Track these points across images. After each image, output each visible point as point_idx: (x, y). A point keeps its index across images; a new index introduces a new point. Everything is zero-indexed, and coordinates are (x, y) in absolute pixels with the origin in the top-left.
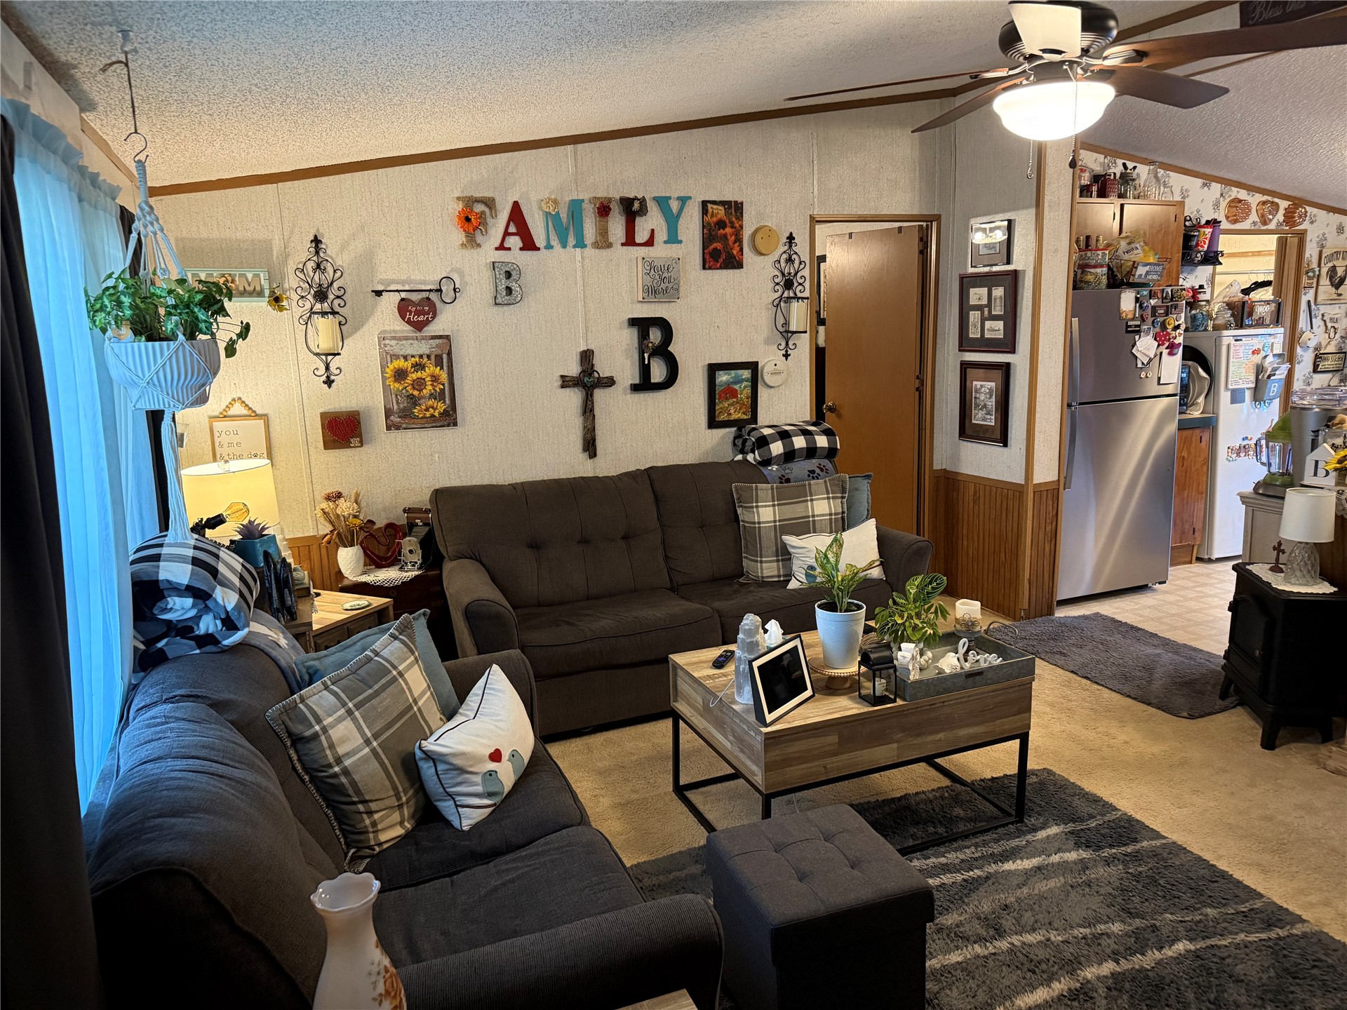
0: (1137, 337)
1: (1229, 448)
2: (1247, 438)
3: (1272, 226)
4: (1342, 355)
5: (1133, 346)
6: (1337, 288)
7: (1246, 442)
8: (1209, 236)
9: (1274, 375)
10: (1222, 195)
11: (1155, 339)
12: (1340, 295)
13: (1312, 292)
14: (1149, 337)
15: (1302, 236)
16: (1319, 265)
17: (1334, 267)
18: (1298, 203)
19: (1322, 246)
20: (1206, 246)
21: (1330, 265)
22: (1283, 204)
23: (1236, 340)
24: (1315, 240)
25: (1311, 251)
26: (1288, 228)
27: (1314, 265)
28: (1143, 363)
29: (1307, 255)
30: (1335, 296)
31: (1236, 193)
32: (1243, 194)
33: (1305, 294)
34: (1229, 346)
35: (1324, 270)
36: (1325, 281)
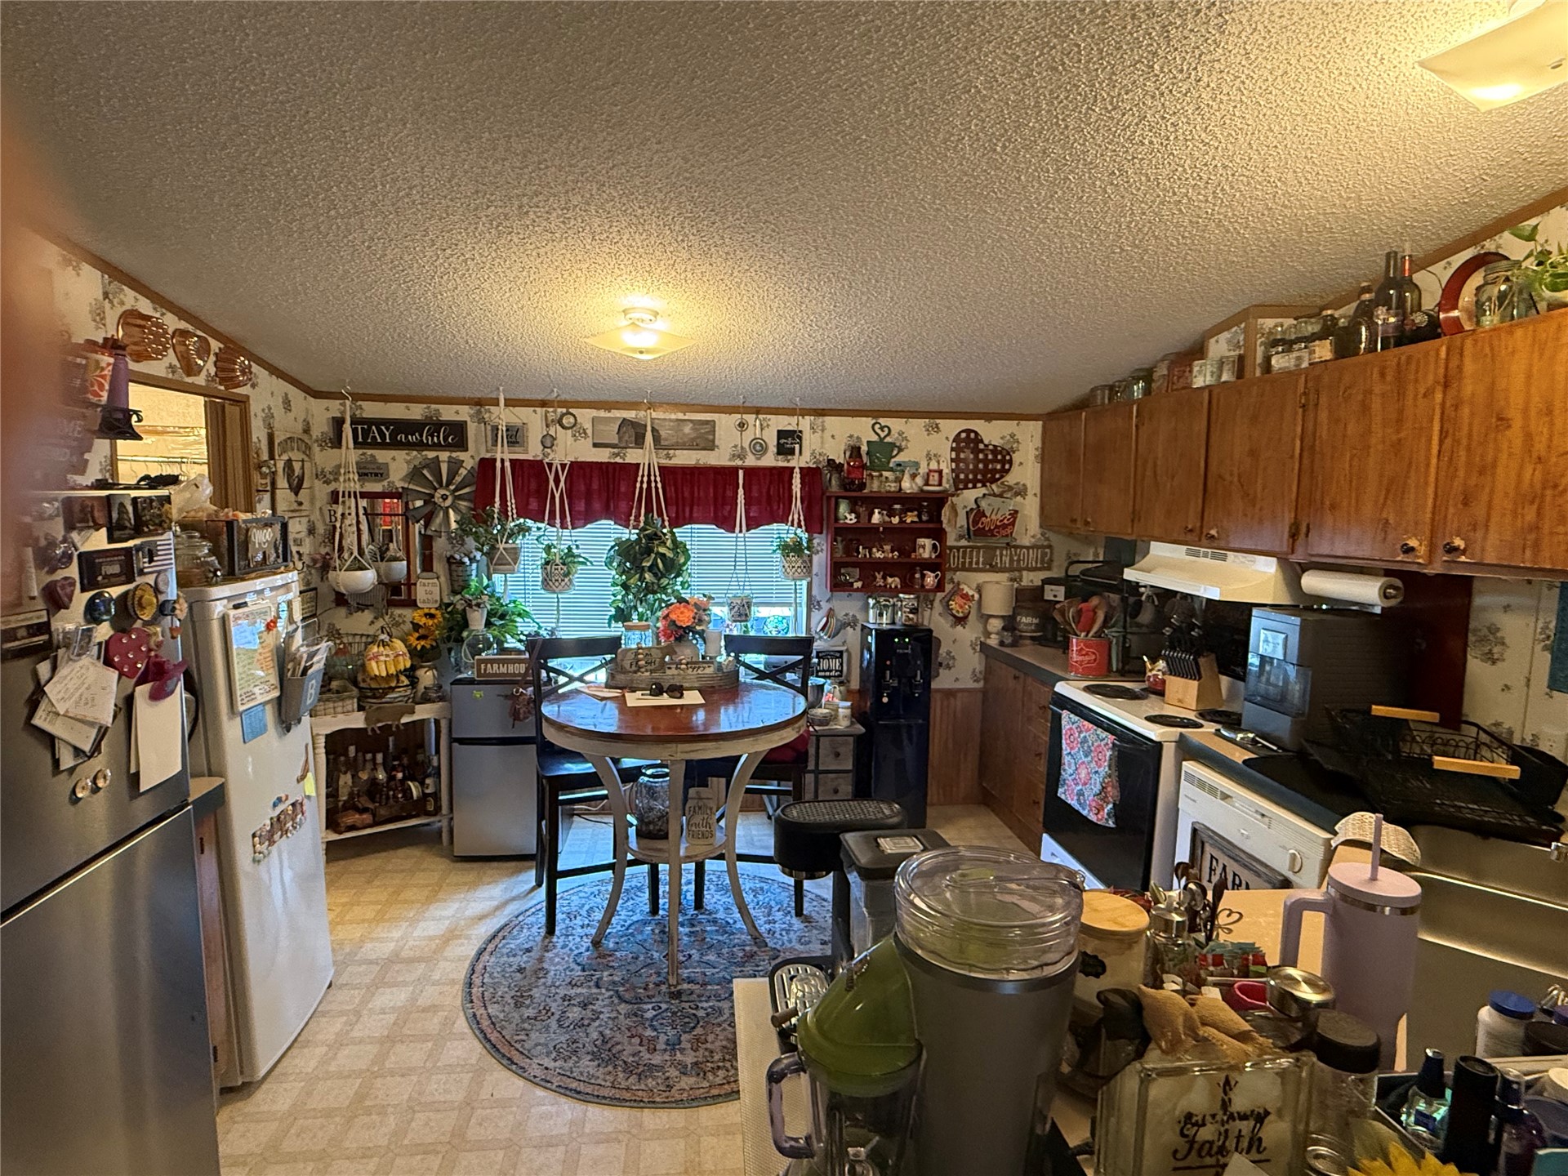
0: (44, 668)
1: (254, 836)
2: (279, 800)
3: (200, 380)
4: (312, 594)
5: (34, 703)
6: (296, 494)
7: (281, 808)
8: (107, 372)
9: (311, 666)
10: (106, 295)
11: (108, 662)
12: (300, 504)
13: (267, 497)
14: (85, 660)
15: (243, 402)
16: (272, 457)
17: (289, 461)
18: (232, 350)
19: (270, 427)
20: (105, 395)
21: (285, 457)
22: (215, 345)
23: (236, 607)
24: (261, 415)
25: (258, 433)
26: (222, 388)
27: (265, 456)
28: (78, 752)
29: (254, 439)
30: (295, 506)
31: (131, 299)
32: (145, 306)
33: (259, 501)
34: (224, 620)
35: (281, 465)
36: (282, 482)
